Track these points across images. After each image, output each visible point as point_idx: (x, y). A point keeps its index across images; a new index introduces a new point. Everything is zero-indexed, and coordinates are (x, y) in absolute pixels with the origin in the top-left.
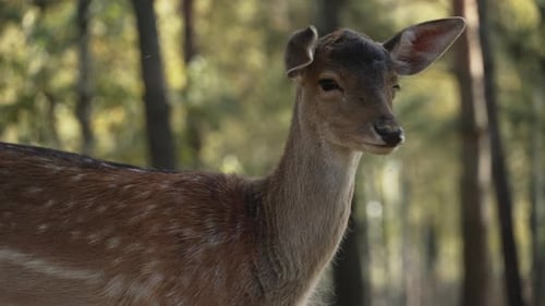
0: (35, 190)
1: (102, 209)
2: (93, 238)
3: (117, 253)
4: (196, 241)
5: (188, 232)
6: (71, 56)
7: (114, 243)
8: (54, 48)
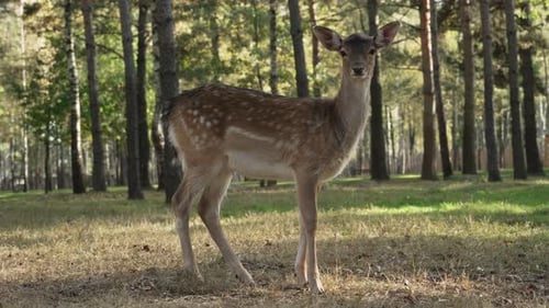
0: (245, 104)
1: (273, 113)
2: (271, 124)
3: (280, 131)
4: (312, 125)
5: (309, 122)
6: (269, 61)
7: (279, 127)
8: (261, 57)
